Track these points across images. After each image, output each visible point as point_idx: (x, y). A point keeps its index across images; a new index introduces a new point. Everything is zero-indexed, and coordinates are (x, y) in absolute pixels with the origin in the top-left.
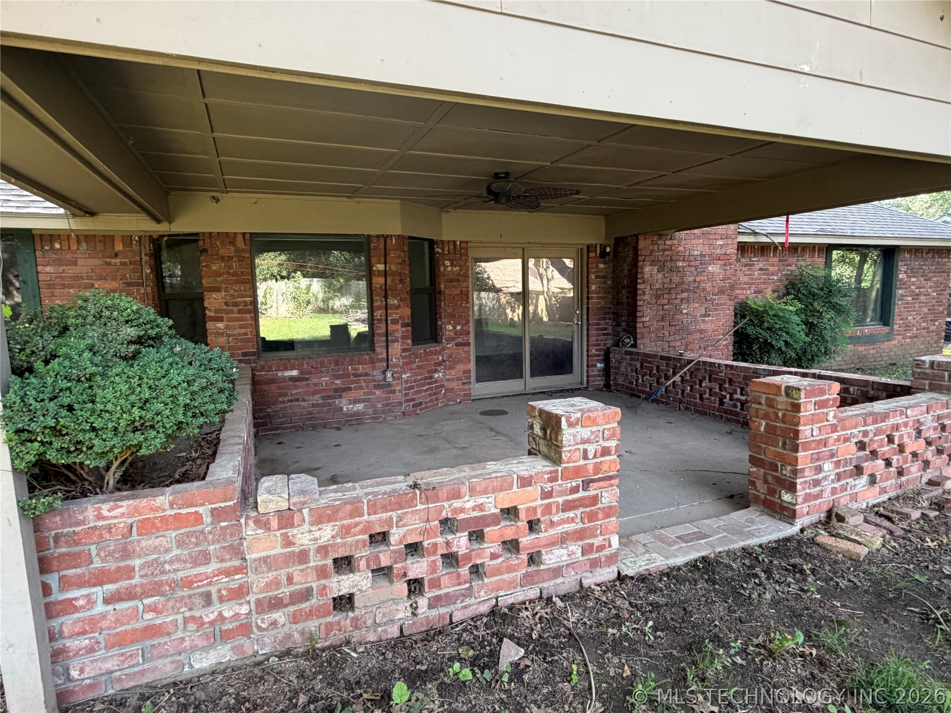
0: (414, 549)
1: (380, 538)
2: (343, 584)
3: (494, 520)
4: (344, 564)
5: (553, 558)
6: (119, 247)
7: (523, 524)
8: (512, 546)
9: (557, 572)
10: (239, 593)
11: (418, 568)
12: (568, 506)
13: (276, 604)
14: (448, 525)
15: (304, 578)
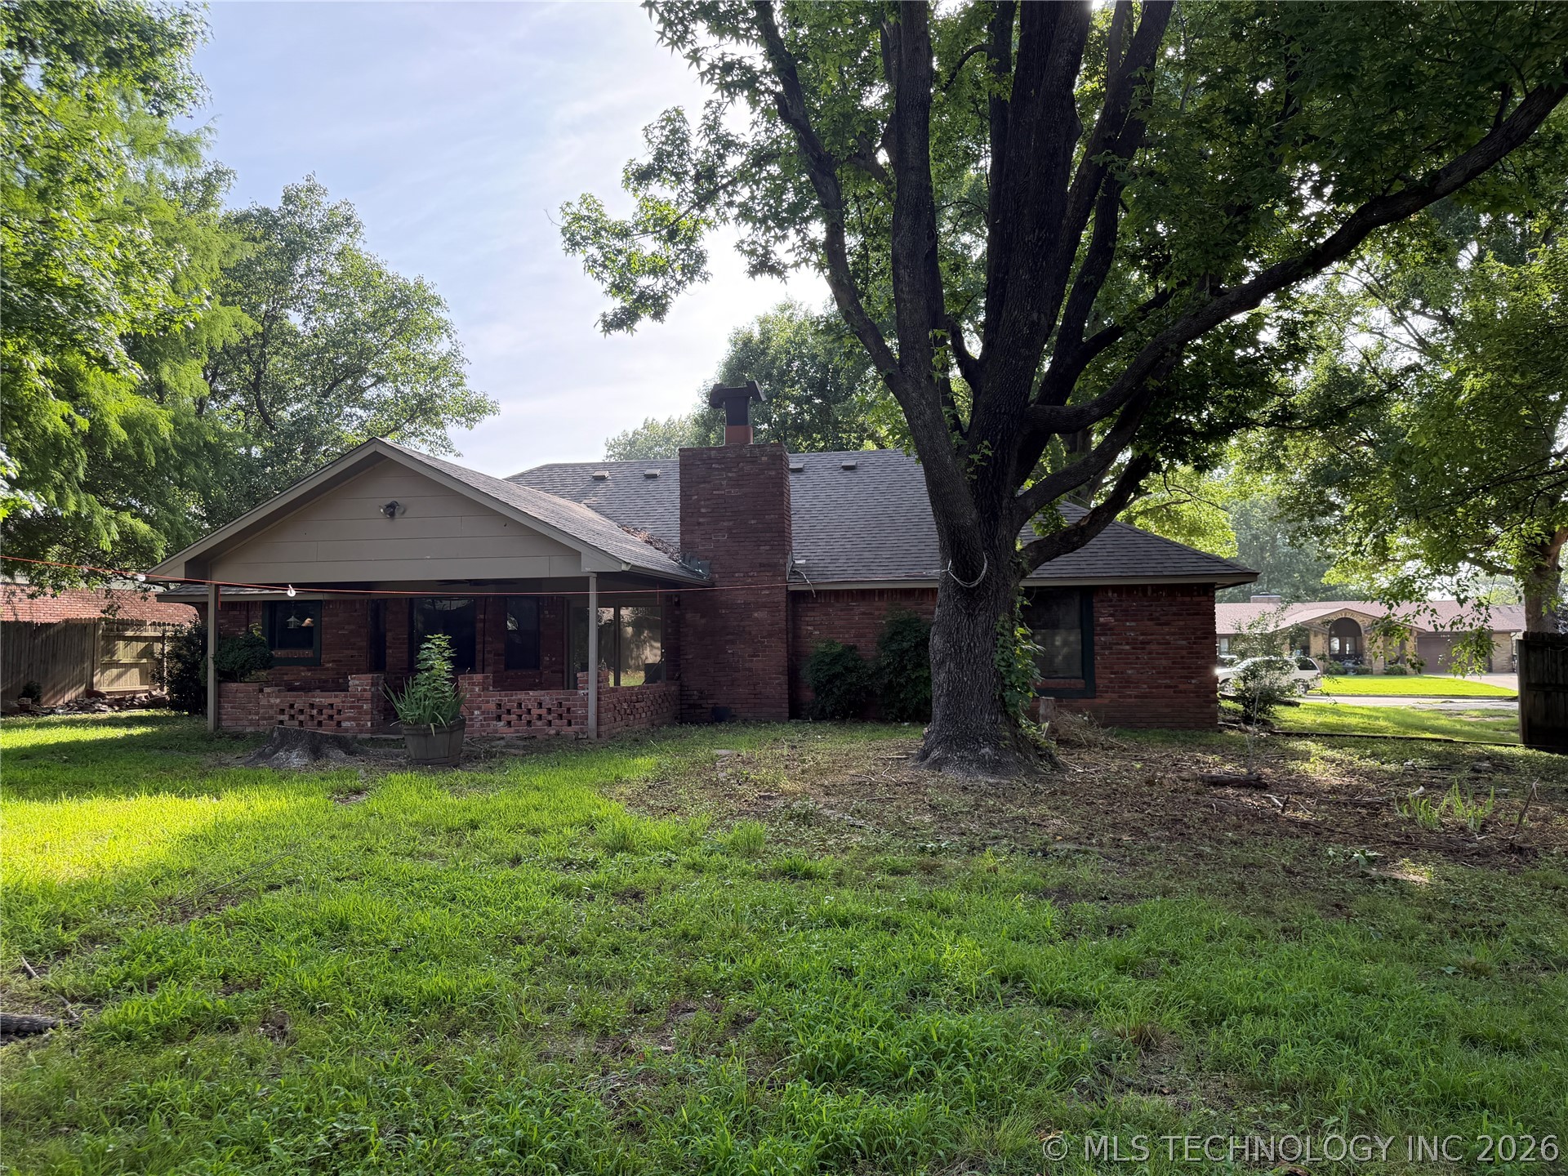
0: (301, 712)
1: (292, 706)
2: (281, 717)
3: (326, 707)
4: (282, 711)
5: (345, 724)
6: (358, 606)
7: (335, 711)
8: (331, 717)
9: (346, 730)
10: (257, 713)
11: (301, 718)
12: (351, 708)
13: (265, 719)
14: (312, 706)
15: (271, 712)
